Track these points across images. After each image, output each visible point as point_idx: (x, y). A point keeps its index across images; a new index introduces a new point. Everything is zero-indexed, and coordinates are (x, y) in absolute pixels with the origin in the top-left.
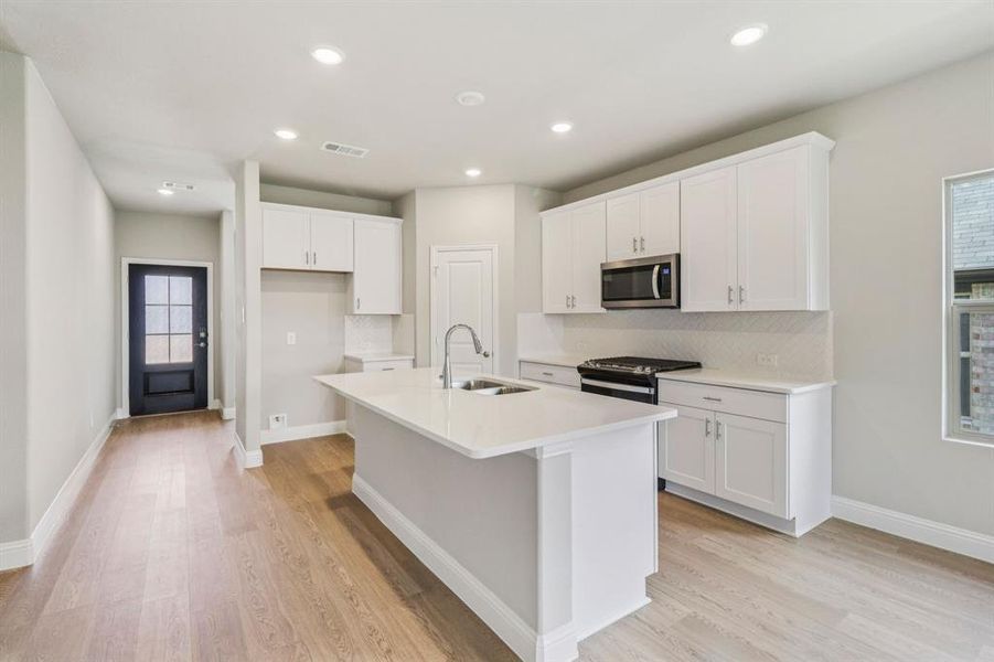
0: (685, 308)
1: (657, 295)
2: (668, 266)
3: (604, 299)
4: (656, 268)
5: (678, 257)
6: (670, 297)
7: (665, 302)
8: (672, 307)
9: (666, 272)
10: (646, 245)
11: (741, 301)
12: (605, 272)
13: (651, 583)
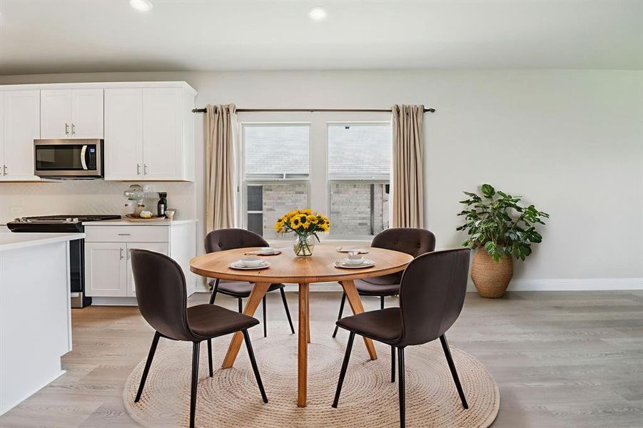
0: (107, 178)
1: (85, 166)
2: (94, 146)
3: (37, 169)
4: (84, 148)
5: (102, 141)
6: (95, 169)
7: (92, 173)
8: (98, 177)
9: (92, 151)
10: (76, 130)
11: (145, 173)
12: (38, 147)
13: (66, 361)
